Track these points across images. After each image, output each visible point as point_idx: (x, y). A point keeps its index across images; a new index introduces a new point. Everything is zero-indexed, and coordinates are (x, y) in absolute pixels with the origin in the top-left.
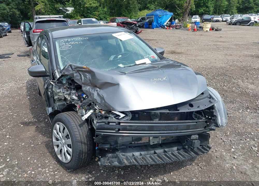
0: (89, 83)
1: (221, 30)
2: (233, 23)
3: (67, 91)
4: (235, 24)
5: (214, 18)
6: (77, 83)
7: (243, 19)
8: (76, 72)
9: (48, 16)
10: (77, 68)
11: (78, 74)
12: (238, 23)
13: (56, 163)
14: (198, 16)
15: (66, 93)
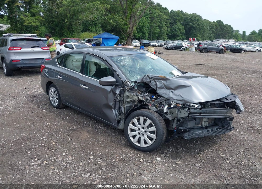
0: (164, 87)
1: (162, 53)
2: (168, 48)
3: (141, 94)
4: (170, 48)
5: (151, 43)
6: (152, 88)
7: (176, 45)
8: (152, 80)
9: (24, 35)
10: (154, 77)
11: (153, 81)
12: (173, 48)
13: (132, 150)
14: (137, 40)
15: (140, 95)
